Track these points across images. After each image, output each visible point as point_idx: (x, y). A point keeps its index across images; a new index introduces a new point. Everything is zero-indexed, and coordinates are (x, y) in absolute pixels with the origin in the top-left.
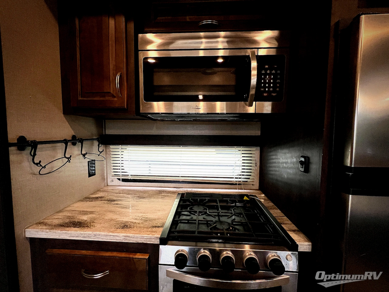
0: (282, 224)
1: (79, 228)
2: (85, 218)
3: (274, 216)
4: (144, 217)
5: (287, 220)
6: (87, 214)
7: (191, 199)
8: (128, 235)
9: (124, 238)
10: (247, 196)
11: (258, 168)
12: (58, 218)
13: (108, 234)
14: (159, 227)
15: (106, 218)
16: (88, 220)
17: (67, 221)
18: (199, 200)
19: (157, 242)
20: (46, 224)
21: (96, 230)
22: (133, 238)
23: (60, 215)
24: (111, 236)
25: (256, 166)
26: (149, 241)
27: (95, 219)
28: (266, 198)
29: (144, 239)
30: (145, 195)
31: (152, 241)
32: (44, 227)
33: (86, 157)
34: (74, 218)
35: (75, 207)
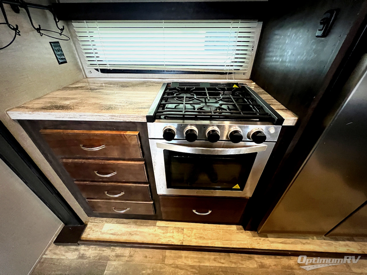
0: (270, 105)
1: (62, 110)
2: (67, 103)
3: (263, 99)
4: (129, 101)
5: (276, 102)
6: (69, 100)
7: (178, 88)
8: (114, 114)
9: (111, 117)
10: (237, 84)
11: (254, 53)
12: (38, 103)
13: (93, 114)
14: (145, 108)
15: (90, 102)
16: (70, 104)
17: (49, 105)
18: (186, 88)
19: (145, 120)
20: (27, 108)
21: (81, 111)
22: (119, 117)
23: (41, 101)
24: (96, 116)
25: (253, 50)
26: (136, 120)
27: (78, 104)
28: (257, 86)
29: (131, 118)
30: (128, 85)
31: (139, 120)
32: (26, 110)
33: (42, 34)
34: (56, 103)
35: (55, 95)
